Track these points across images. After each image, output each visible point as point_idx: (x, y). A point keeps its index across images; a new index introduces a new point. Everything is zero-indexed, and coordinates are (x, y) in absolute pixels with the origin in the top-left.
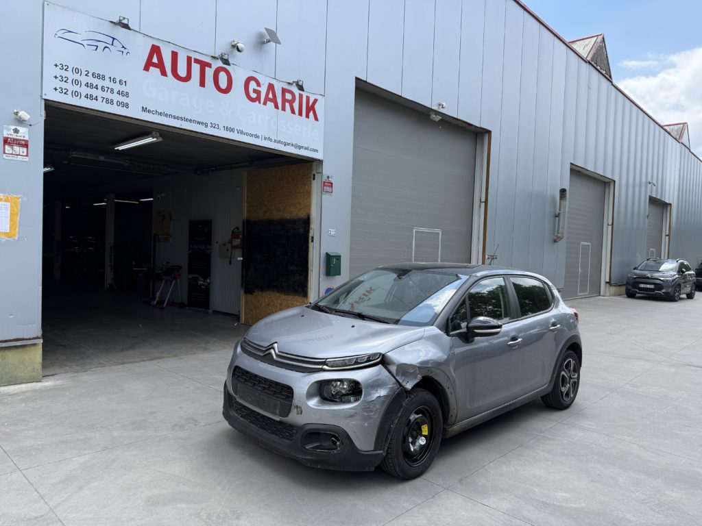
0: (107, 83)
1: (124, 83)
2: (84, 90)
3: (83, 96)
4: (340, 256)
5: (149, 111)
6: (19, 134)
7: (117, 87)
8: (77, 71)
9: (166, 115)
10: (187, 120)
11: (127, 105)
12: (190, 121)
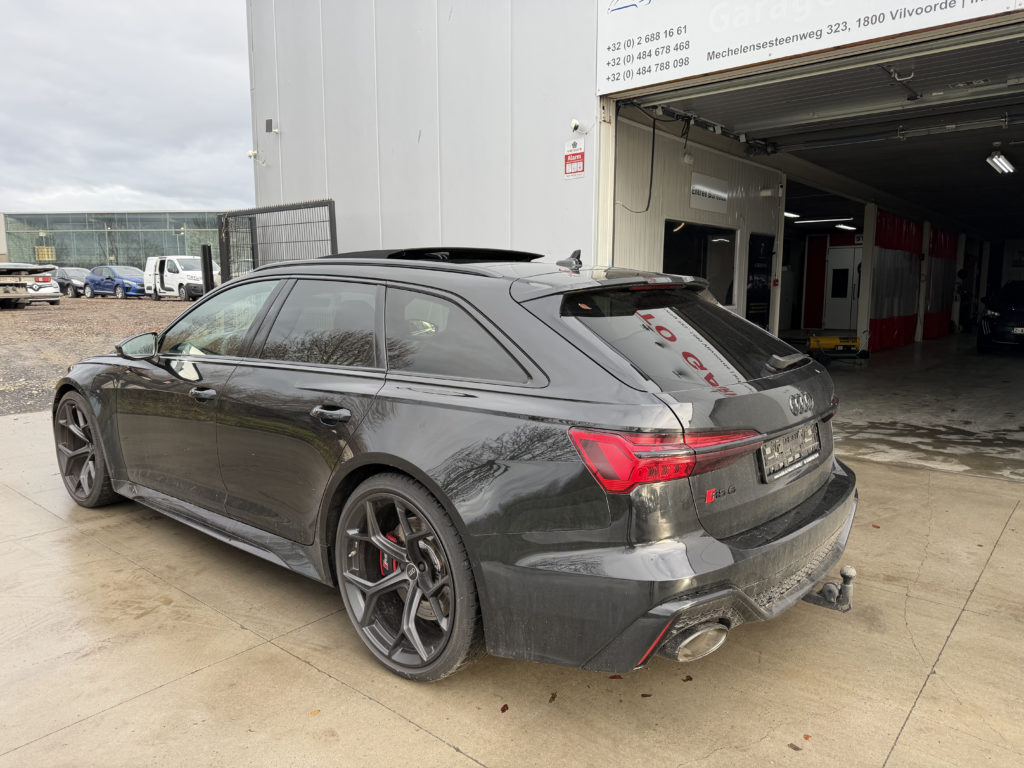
0: (663, 41)
1: (683, 31)
2: (637, 65)
3: (635, 72)
5: (718, 56)
6: (578, 147)
7: (673, 41)
8: (629, 43)
9: (744, 50)
10: (780, 42)
11: (685, 62)
12: (787, 40)
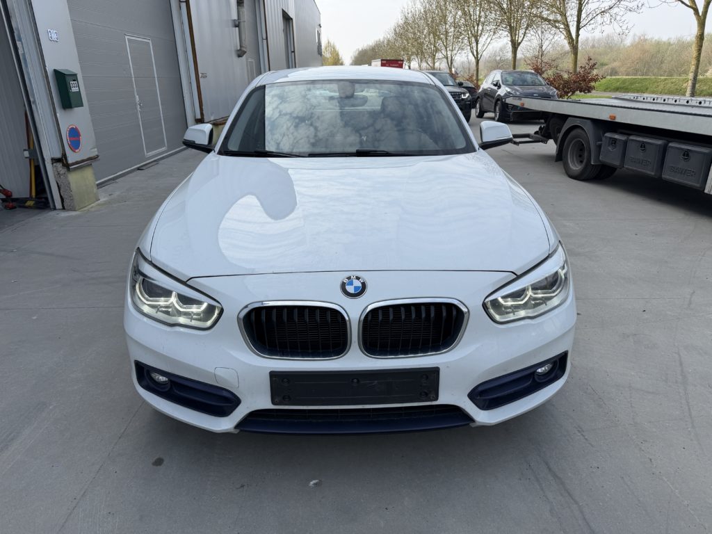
4: (75, 75)
